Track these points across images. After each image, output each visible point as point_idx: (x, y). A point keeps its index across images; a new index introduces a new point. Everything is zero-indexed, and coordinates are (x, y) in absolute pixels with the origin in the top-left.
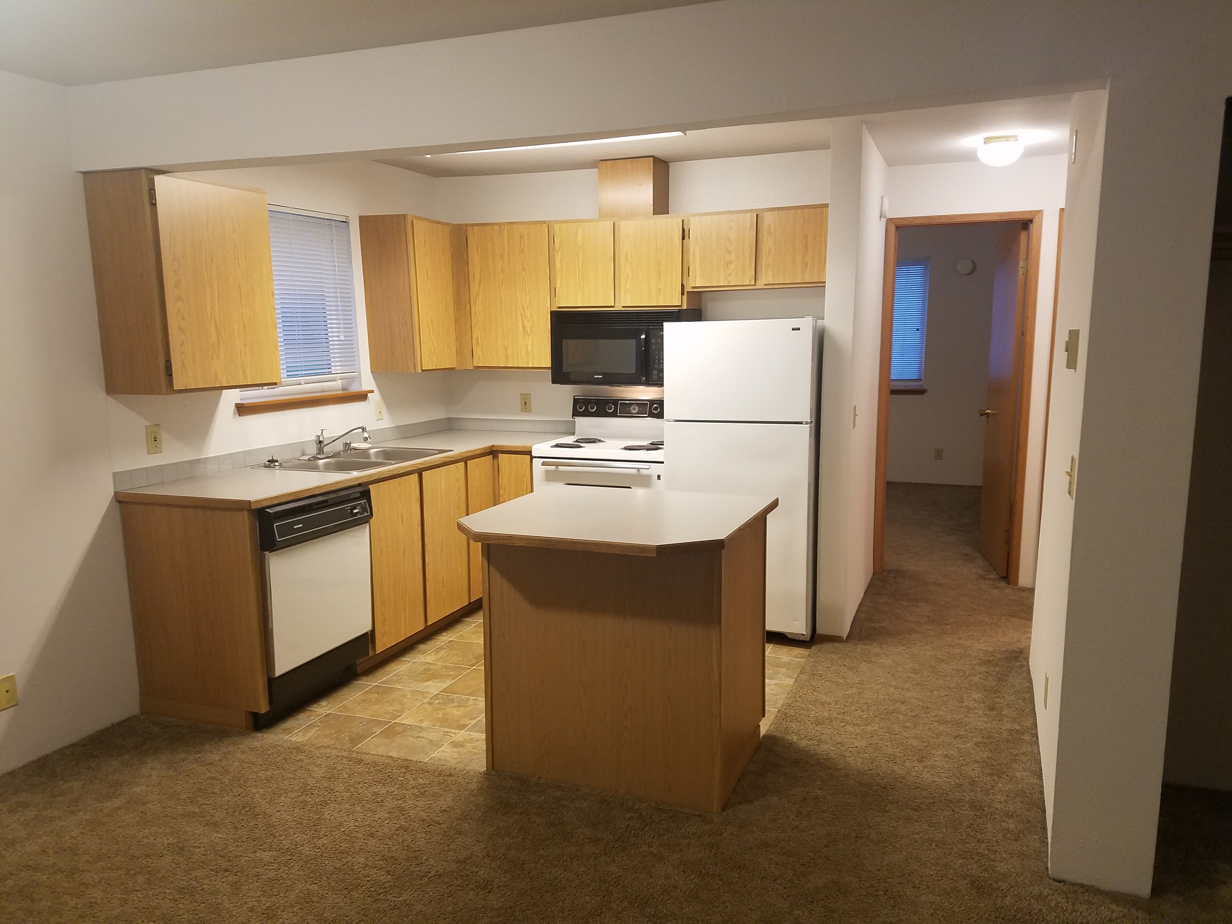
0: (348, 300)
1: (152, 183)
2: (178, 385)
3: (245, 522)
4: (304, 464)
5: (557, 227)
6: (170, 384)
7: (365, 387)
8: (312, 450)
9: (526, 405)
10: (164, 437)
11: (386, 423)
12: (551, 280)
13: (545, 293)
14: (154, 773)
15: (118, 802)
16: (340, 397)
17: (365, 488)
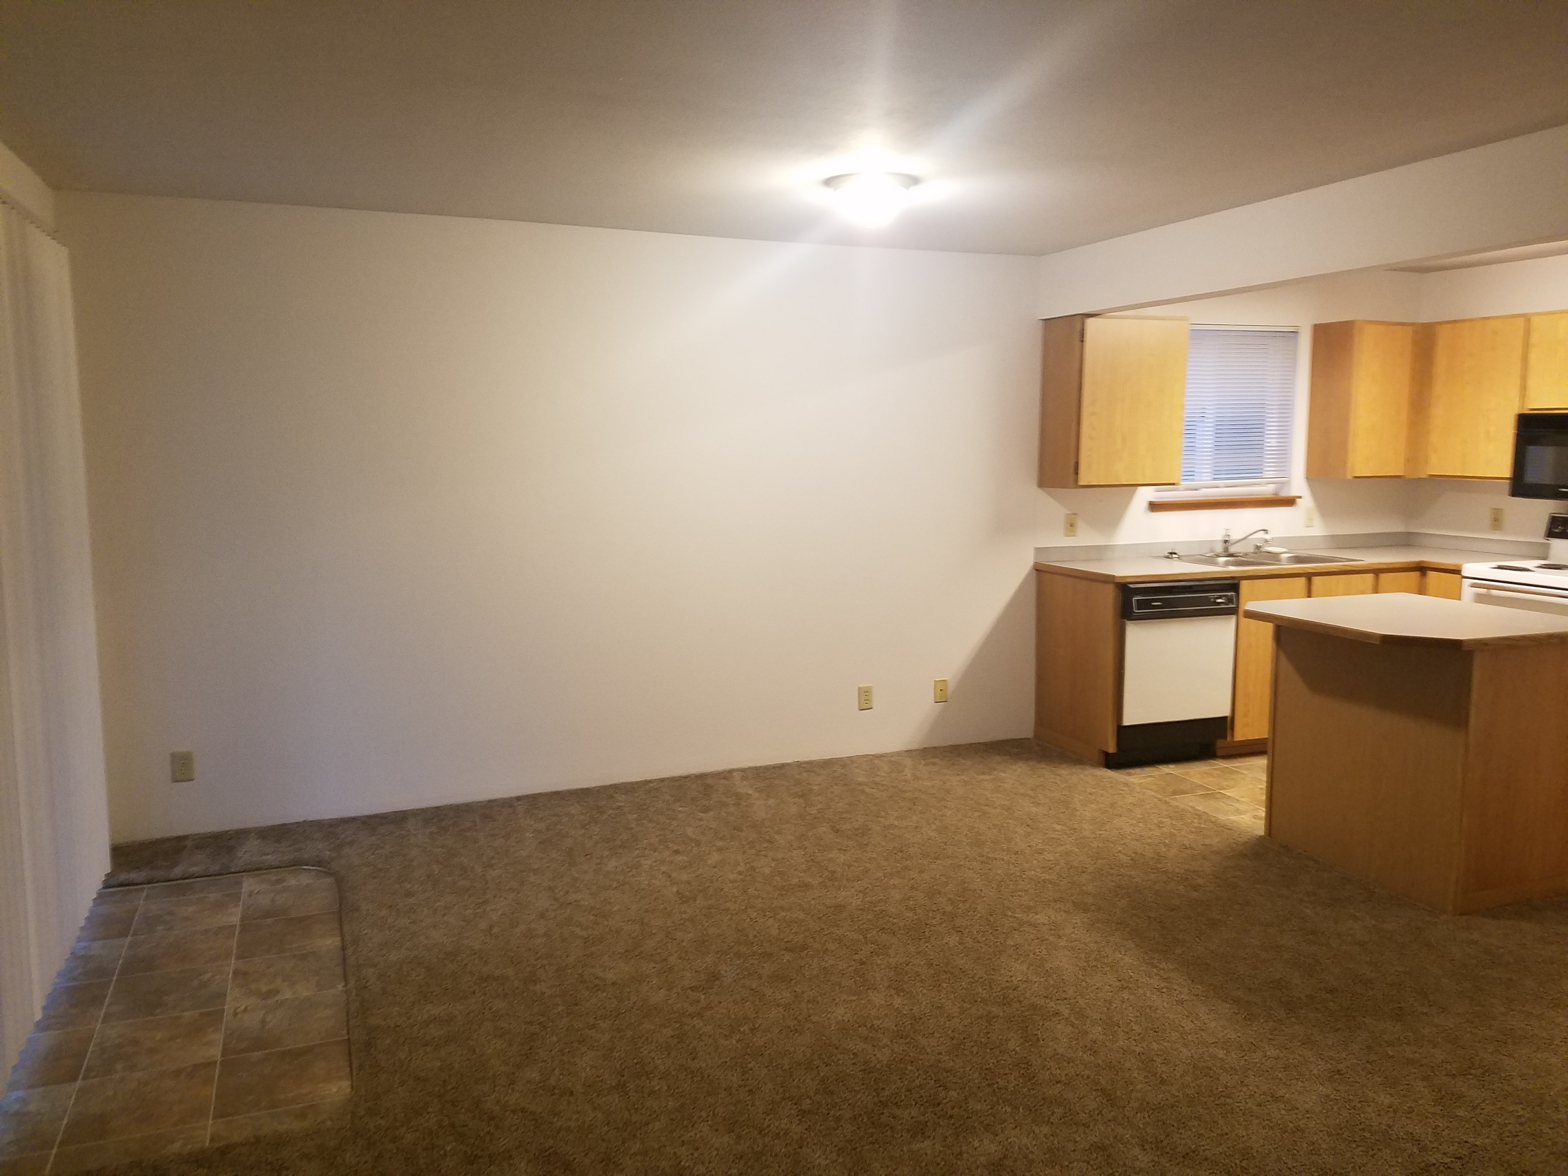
0: (1286, 408)
1: (1083, 324)
2: (1082, 482)
3: (1110, 595)
4: (1205, 559)
5: (1535, 321)
6: (1076, 480)
7: (1293, 493)
8: (1219, 549)
9: (1496, 522)
10: (1081, 525)
11: (1318, 529)
12: (1524, 379)
13: (1514, 394)
14: (1019, 770)
15: (987, 777)
16: (1260, 501)
17: (1235, 582)
